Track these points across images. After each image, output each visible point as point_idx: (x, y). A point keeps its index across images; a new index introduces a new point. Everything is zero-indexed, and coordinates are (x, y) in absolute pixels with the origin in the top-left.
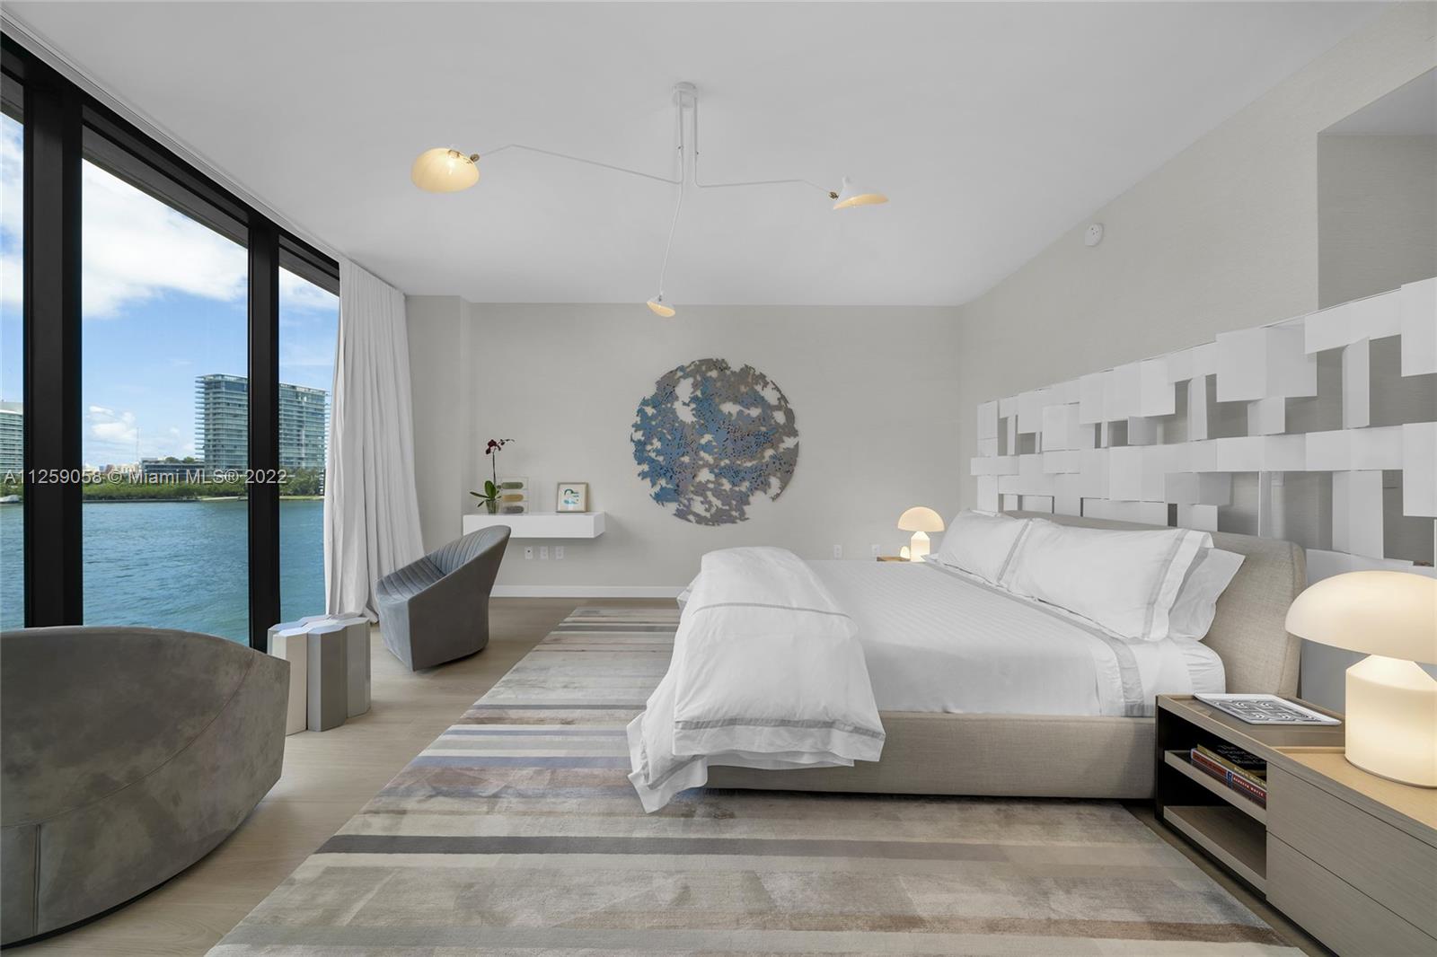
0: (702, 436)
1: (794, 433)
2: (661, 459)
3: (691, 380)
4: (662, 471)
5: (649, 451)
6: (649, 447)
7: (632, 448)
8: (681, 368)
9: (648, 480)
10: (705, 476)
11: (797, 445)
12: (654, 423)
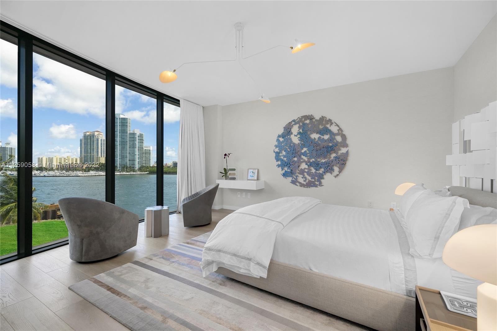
0: (302, 149)
1: (346, 146)
2: (285, 159)
3: (298, 125)
4: (286, 164)
5: (281, 156)
6: (281, 154)
7: (274, 155)
8: (294, 121)
9: (281, 167)
10: (304, 166)
11: (347, 152)
12: (283, 144)
